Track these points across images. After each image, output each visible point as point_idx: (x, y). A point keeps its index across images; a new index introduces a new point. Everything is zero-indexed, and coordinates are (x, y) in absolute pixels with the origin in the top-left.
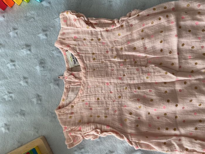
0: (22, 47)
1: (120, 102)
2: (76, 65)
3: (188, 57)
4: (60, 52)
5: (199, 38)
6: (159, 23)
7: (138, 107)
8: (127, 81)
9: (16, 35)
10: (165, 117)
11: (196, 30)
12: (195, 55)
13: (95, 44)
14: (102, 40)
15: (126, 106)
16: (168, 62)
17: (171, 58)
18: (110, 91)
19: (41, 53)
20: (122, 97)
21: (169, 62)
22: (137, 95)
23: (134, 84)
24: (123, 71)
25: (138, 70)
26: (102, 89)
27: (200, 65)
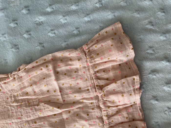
3: (68, 92)
5: (73, 78)
6: (41, 72)
8: (25, 119)
11: (70, 72)
12: (73, 90)
16: (54, 98)
17: (56, 96)
21: (56, 98)
23: (31, 120)
24: (21, 112)
25: (31, 109)
27: (78, 97)
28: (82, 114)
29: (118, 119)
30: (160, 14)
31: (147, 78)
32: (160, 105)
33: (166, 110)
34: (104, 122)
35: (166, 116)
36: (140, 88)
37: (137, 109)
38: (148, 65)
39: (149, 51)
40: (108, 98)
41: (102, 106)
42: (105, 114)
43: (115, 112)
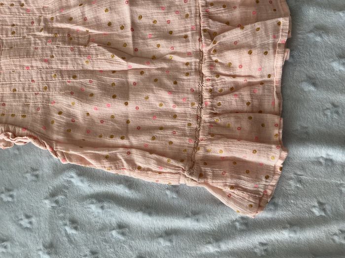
1: (46, 96)
3: (147, 35)
5: (163, 8)
7: (70, 104)
8: (56, 65)
10: (112, 121)
12: (157, 33)
13: (16, 11)
14: (26, 7)
15: (54, 102)
16: (119, 41)
17: (122, 36)
18: (32, 78)
20: (49, 88)
21: (121, 41)
22: (72, 87)
23: (68, 71)
24: (51, 50)
25: (72, 50)
26: (20, 76)
27: (164, 47)
28: (165, 79)
29: (231, 101)
31: (303, 39)
32: (318, 96)
33: (327, 109)
34: (202, 103)
35: (325, 119)
37: (270, 92)
38: (312, 14)
40: (221, 56)
41: (205, 71)
42: (208, 88)
43: (227, 89)
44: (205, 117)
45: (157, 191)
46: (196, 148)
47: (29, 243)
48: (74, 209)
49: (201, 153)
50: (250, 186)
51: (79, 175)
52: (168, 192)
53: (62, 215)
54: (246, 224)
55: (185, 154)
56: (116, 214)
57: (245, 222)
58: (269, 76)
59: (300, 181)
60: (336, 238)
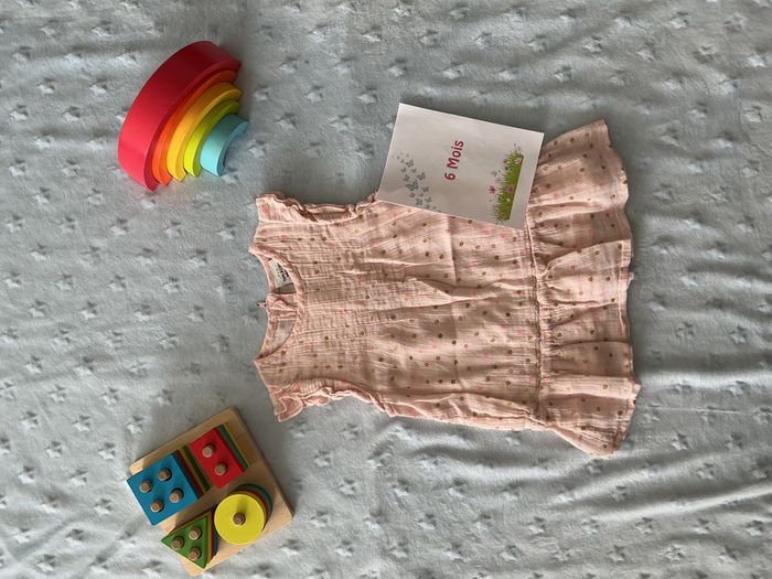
0: (191, 255)
1: (363, 342)
2: (287, 282)
3: (470, 262)
4: (258, 261)
5: (486, 232)
7: (392, 349)
8: (373, 306)
9: (178, 234)
10: (438, 363)
12: (481, 259)
13: (318, 246)
14: (329, 240)
15: (373, 348)
16: (439, 272)
17: (443, 266)
18: (346, 323)
19: (225, 263)
20: (366, 332)
21: (441, 272)
22: (391, 328)
23: (385, 311)
24: (366, 290)
25: (389, 287)
26: (332, 322)
27: (491, 275)
28: (495, 311)
29: (573, 331)
30: (697, 115)
31: (647, 253)
32: (668, 316)
33: (681, 329)
34: (540, 335)
35: (678, 341)
36: (631, 268)
37: (615, 317)
38: (655, 224)
39: (659, 194)
40: (558, 283)
41: (541, 300)
42: (545, 318)
43: (568, 316)
44: (545, 351)
45: (496, 439)
46: (539, 387)
47: (354, 513)
48: (402, 467)
49: (545, 392)
50: (602, 424)
51: (406, 428)
52: (509, 439)
53: (389, 475)
54: (600, 467)
55: (526, 395)
56: (452, 468)
57: (599, 465)
58: (613, 300)
59: (656, 413)
60: (701, 474)
